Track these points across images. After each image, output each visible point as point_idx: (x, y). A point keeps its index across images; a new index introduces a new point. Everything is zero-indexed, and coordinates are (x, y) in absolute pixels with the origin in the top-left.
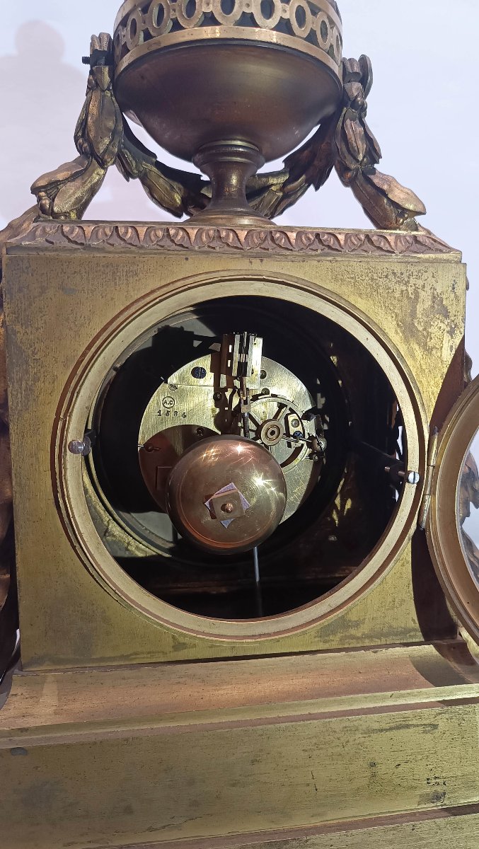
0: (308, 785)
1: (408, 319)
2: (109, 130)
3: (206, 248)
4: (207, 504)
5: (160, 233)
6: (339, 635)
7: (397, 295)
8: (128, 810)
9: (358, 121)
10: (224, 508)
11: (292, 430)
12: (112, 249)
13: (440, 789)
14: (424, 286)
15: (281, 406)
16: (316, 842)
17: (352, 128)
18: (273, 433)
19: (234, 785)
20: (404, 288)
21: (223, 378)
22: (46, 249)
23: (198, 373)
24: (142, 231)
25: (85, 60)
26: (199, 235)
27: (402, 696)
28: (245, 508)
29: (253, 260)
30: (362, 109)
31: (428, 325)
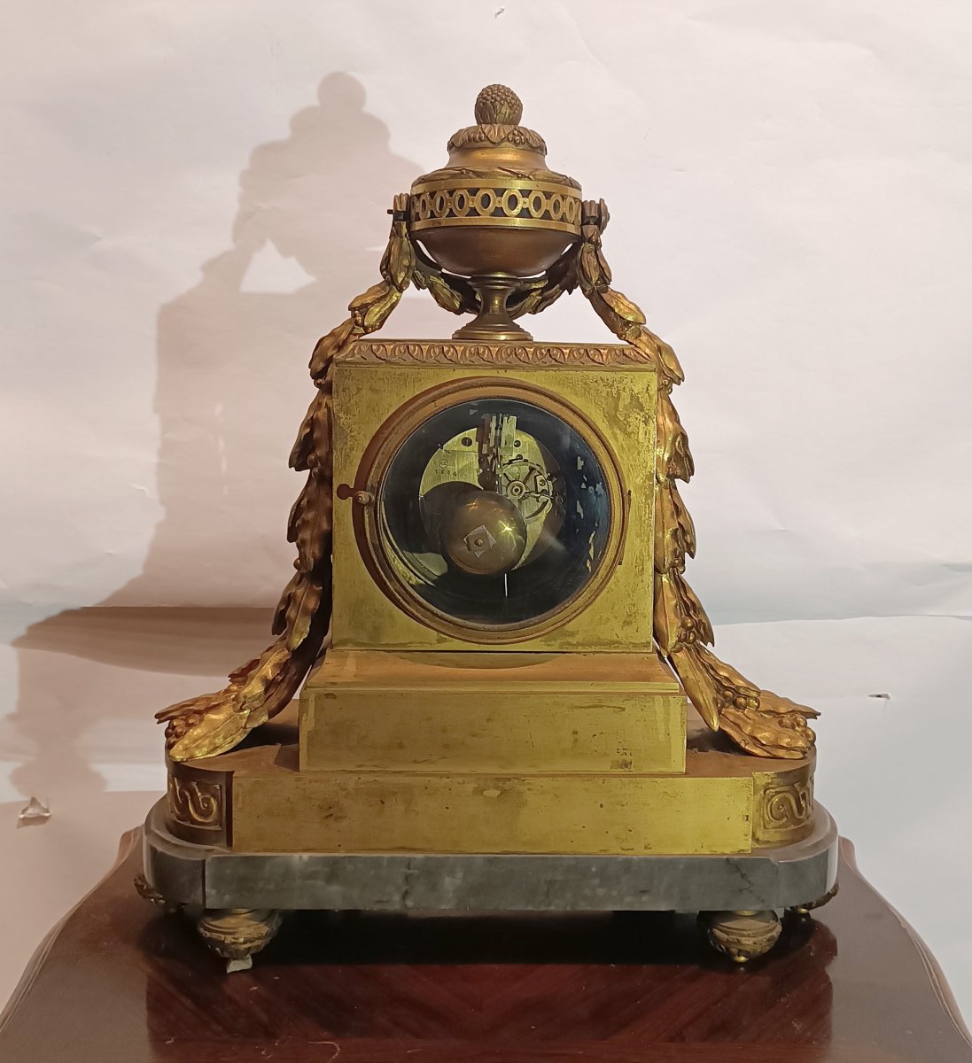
0: (527, 742)
1: (613, 412)
2: (405, 266)
3: (468, 362)
4: (465, 540)
5: (437, 350)
6: (558, 641)
7: (604, 394)
8: (401, 746)
9: (593, 253)
10: (476, 543)
11: (540, 488)
12: (404, 363)
13: (628, 758)
14: (624, 388)
15: (532, 469)
16: (531, 782)
17: (589, 260)
18: (517, 490)
19: (474, 736)
20: (609, 390)
21: (485, 446)
22: (362, 363)
23: (467, 442)
24: (425, 348)
25: (390, 212)
26: (464, 352)
27: (600, 685)
28: (492, 544)
29: (500, 371)
30: (598, 245)
31: (627, 416)
